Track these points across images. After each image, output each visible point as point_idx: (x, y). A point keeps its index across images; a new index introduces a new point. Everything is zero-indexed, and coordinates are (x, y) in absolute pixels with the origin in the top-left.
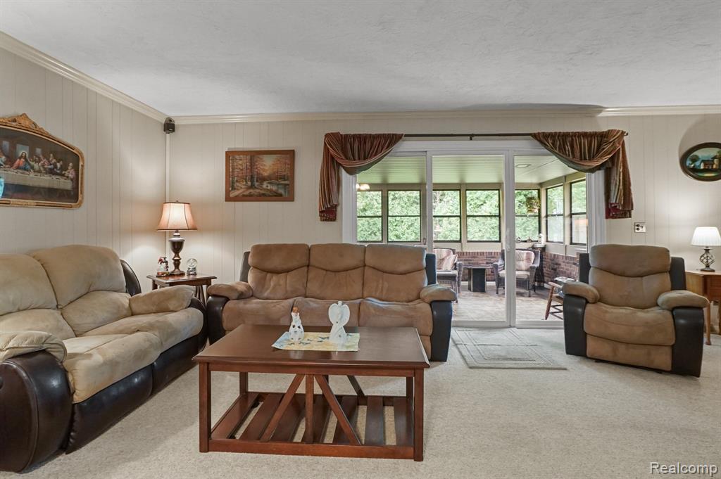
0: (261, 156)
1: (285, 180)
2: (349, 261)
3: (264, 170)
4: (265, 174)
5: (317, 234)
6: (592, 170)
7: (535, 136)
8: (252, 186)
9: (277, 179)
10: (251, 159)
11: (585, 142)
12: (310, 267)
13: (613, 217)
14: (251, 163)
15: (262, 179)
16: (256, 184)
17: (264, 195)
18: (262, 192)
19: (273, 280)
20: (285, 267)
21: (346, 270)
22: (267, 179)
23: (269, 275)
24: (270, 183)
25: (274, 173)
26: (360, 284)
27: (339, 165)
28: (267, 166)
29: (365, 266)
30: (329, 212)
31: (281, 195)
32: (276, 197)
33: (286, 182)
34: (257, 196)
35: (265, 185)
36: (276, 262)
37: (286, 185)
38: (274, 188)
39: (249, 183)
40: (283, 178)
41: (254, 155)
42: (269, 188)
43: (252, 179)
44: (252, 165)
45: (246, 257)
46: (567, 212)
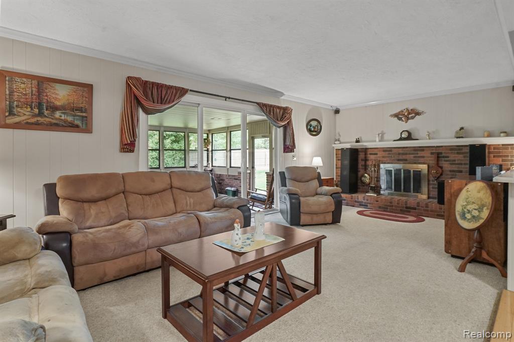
0: (53, 84)
1: (82, 112)
2: (159, 185)
3: (56, 99)
4: (58, 103)
5: (123, 164)
6: (279, 127)
7: (258, 104)
8: (41, 114)
9: (73, 109)
10: (38, 85)
11: (278, 111)
12: (125, 193)
13: (287, 152)
14: (38, 89)
15: (55, 108)
16: (46, 113)
17: (57, 125)
18: (54, 121)
19: (93, 210)
20: (103, 195)
21: (157, 193)
23: (86, 205)
24: (64, 113)
25: (69, 103)
26: (172, 202)
27: (139, 103)
28: (61, 95)
29: (171, 187)
30: (128, 146)
31: (77, 126)
32: (72, 127)
33: (84, 114)
34: (47, 125)
35: (58, 114)
36: (92, 192)
37: (83, 117)
38: (70, 119)
39: (36, 111)
40: (80, 110)
41: (42, 82)
42: (63, 118)
43: (40, 106)
44: (40, 91)
45: (50, 189)
46: (228, 149)
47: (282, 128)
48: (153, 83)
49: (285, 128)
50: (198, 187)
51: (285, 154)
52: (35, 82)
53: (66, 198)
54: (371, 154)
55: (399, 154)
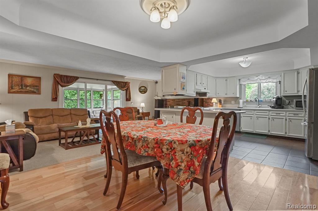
0: (26, 78)
1: (37, 87)
2: (66, 113)
3: (27, 83)
4: (28, 84)
5: (53, 105)
6: (123, 90)
7: (112, 81)
8: (22, 88)
9: (33, 86)
10: (21, 78)
11: (122, 84)
12: (53, 116)
13: (127, 101)
14: (21, 80)
15: (27, 86)
16: (24, 88)
17: (28, 92)
18: (27, 91)
19: (41, 120)
20: (45, 116)
21: (65, 116)
22: (30, 86)
23: (38, 119)
24: (30, 88)
25: (32, 84)
26: (71, 119)
27: (59, 83)
28: (29, 81)
29: (71, 114)
30: (55, 99)
31: (35, 92)
32: (33, 93)
33: (38, 88)
34: (24, 92)
35: (28, 88)
36: (40, 115)
37: (37, 89)
38: (32, 90)
39: (21, 87)
40: (36, 86)
41: (22, 77)
42: (30, 89)
43: (22, 85)
44: (22, 81)
45: (26, 113)
46: (112, 99)
47: (125, 91)
48: (64, 76)
49: (126, 90)
50: (82, 114)
51: (127, 102)
52: (20, 77)
53: (31, 116)
54: (168, 102)
55: (177, 102)
